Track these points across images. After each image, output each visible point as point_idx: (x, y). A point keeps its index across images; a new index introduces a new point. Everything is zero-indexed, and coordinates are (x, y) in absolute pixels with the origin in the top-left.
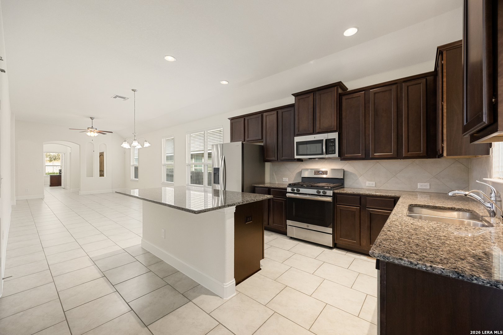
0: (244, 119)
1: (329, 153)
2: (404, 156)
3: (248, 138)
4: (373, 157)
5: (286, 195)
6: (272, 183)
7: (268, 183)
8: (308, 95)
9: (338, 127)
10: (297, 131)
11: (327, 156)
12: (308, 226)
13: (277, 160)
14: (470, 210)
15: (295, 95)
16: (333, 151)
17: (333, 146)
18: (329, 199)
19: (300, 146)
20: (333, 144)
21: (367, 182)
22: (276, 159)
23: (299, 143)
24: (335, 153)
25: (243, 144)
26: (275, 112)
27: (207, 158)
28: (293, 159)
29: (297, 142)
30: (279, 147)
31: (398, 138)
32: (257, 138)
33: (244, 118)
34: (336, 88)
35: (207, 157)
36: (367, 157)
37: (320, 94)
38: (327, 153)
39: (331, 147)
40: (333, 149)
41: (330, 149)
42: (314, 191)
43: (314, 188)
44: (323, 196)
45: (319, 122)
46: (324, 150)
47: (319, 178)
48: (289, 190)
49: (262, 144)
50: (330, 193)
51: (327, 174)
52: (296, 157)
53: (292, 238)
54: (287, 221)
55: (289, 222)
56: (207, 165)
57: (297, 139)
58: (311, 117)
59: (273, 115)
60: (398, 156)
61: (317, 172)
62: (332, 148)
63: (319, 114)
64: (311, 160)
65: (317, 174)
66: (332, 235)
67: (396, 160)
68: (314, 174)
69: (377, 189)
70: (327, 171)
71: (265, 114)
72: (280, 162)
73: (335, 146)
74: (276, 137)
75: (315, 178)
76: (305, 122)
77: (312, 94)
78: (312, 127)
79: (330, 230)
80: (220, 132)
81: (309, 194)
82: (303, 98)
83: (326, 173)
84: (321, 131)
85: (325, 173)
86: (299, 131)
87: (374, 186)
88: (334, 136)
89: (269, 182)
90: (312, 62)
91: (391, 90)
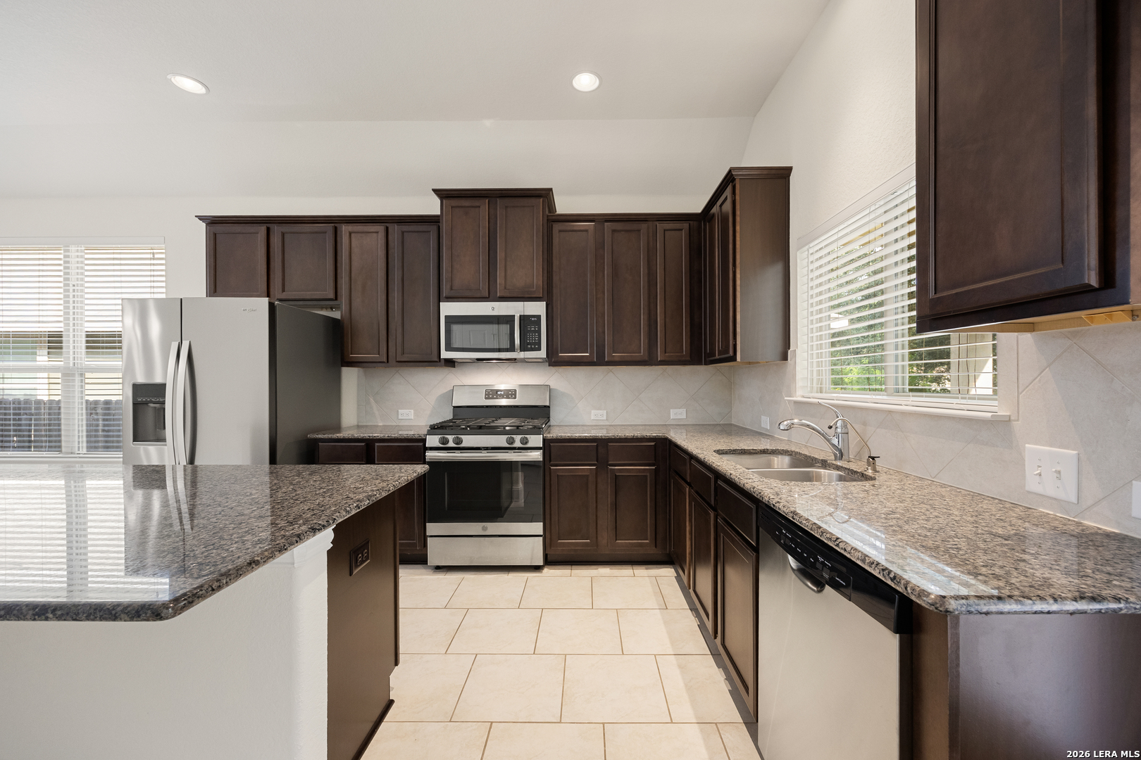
0: (268, 229)
1: (527, 347)
2: (659, 359)
3: (283, 291)
4: (611, 359)
5: (425, 456)
6: (363, 426)
7: (350, 428)
8: (476, 202)
9: (546, 292)
10: (449, 287)
11: (522, 355)
12: (485, 529)
13: (388, 362)
14: (788, 451)
15: (443, 194)
16: (535, 344)
17: (535, 331)
18: (537, 456)
19: (456, 328)
20: (535, 328)
21: (594, 412)
22: (385, 360)
23: (451, 320)
24: (539, 349)
25: (272, 308)
26: (380, 228)
27: (84, 350)
28: (436, 359)
29: (446, 317)
30: (392, 326)
31: (650, 326)
32: (318, 295)
33: (268, 225)
34: (541, 200)
35: (84, 345)
36: (599, 360)
37: (506, 207)
38: (523, 348)
39: (532, 335)
40: (535, 340)
41: (530, 340)
42: (501, 440)
43: (486, 430)
44: (520, 448)
45: (503, 274)
46: (517, 341)
47: (496, 406)
48: (433, 441)
49: (336, 315)
50: (536, 440)
51: (515, 398)
52: (445, 355)
53: (439, 568)
54: (428, 525)
55: (432, 528)
56: (82, 375)
57: (449, 309)
58: (483, 258)
59: (375, 235)
60: (648, 361)
61: (492, 394)
62: (532, 338)
63: (503, 254)
64: (480, 363)
65: (493, 398)
66: (542, 538)
67: (647, 367)
68: (486, 398)
69: (610, 426)
70: (515, 390)
71: (345, 229)
72: (396, 366)
73: (539, 332)
74: (384, 297)
75: (487, 407)
76: (467, 268)
77: (487, 201)
78: (487, 284)
79: (537, 528)
80: (150, 259)
81: (486, 449)
82: (462, 207)
83: (514, 394)
84: (508, 295)
85: (512, 395)
86: (451, 289)
87: (605, 418)
88: (537, 309)
89: (356, 423)
90: (488, 123)
91: (639, 231)
